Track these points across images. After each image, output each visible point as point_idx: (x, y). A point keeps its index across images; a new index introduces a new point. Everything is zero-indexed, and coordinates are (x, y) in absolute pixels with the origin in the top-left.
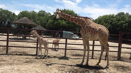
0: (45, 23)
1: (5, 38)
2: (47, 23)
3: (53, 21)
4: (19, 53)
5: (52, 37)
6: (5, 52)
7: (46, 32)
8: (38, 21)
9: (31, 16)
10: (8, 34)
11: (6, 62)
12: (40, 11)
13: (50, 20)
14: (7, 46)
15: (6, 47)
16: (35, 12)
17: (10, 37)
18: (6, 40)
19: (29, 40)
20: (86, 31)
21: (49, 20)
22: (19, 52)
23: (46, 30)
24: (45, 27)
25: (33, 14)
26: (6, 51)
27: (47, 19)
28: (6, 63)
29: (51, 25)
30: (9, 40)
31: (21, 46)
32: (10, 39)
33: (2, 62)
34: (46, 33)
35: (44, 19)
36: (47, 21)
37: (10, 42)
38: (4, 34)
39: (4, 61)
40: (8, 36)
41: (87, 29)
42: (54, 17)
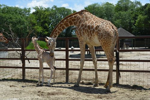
0: (130, 23)
1: (64, 56)
2: (135, 22)
3: (146, 16)
4: (88, 81)
5: (146, 48)
6: (64, 79)
7: (134, 40)
8: (117, 21)
9: (104, 12)
10: (67, 49)
11: (67, 96)
12: (119, 2)
13: (140, 16)
14: (67, 69)
15: (65, 71)
16: (111, 4)
17: (70, 53)
18: (65, 58)
19: (103, 58)
20: (82, 32)
21: (137, 16)
22: (86, 80)
23: (133, 36)
24: (130, 31)
25: (107, 9)
26: (66, 78)
27: (133, 15)
28: (67, 98)
29: (143, 25)
30: (70, 58)
31: (89, 68)
32: (71, 56)
33: (61, 96)
34: (134, 42)
35: (127, 15)
36: (135, 18)
37: (71, 61)
38: (62, 49)
39: (64, 94)
40: (67, 51)
41: (82, 28)
42: (147, 8)
